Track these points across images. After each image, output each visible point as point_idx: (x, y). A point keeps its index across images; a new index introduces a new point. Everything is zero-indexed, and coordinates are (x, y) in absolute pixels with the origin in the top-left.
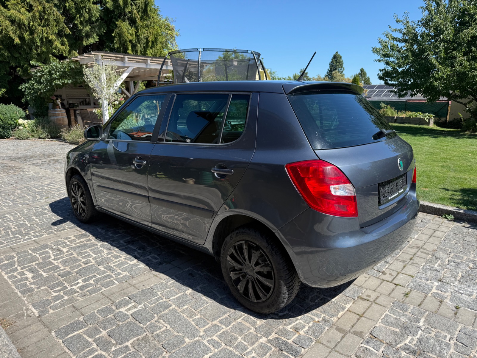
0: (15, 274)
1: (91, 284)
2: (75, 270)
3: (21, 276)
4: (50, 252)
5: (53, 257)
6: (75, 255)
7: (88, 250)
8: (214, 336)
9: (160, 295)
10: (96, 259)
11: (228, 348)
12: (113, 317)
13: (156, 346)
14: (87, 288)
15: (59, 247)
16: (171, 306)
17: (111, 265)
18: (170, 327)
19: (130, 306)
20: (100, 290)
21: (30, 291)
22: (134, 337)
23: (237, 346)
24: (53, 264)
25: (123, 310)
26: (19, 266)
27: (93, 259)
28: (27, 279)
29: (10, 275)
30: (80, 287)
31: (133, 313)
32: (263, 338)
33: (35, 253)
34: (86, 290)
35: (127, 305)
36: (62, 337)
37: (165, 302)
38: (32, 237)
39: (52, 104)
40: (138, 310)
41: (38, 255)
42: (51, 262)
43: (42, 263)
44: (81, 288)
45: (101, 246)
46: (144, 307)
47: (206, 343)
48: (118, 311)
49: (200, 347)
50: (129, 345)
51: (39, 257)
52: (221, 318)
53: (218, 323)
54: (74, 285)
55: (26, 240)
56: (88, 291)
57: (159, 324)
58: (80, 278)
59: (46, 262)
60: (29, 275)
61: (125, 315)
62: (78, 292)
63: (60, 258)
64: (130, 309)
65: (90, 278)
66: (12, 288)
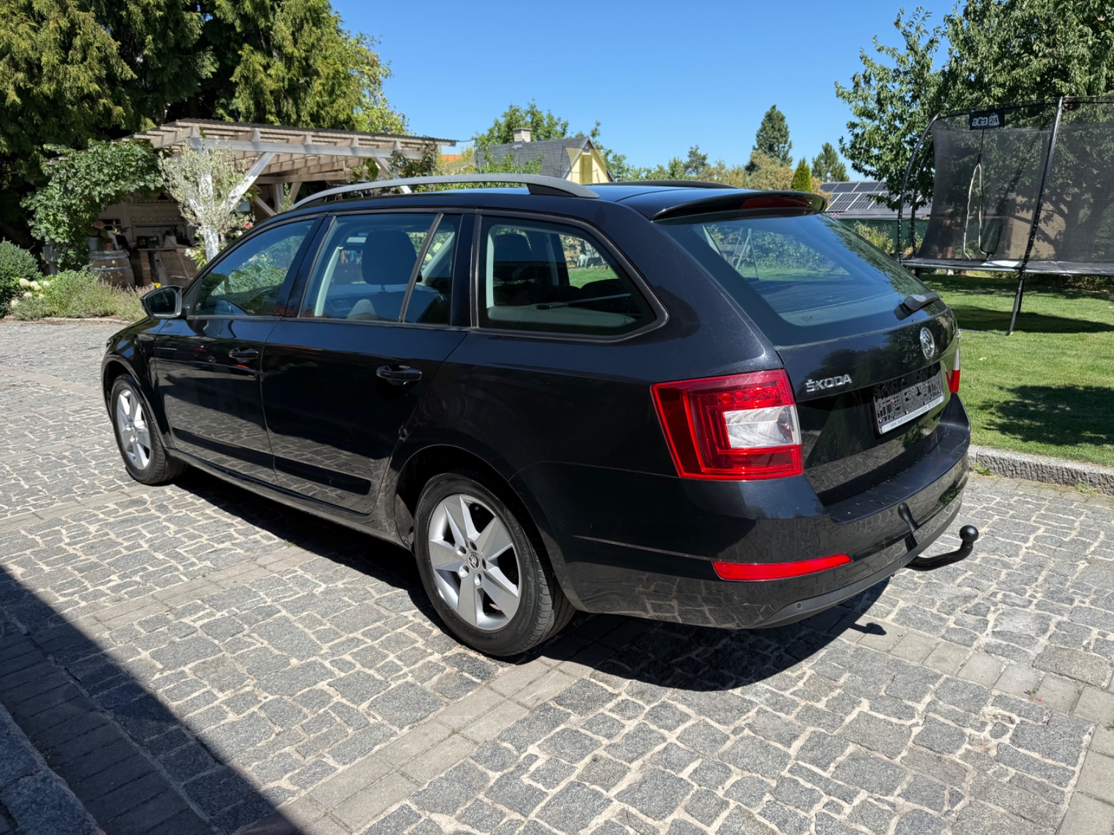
1: (136, 582)
2: (108, 561)
4: (64, 532)
5: (67, 540)
6: (112, 536)
8: (346, 655)
9: (263, 596)
10: (152, 541)
11: (366, 670)
13: (235, 671)
15: (83, 523)
16: (279, 611)
17: (179, 550)
18: (269, 644)
19: (202, 613)
20: (150, 591)
23: (383, 667)
24: (65, 551)
25: (187, 620)
27: (147, 541)
30: (113, 586)
31: (205, 624)
32: (436, 654)
33: (32, 534)
34: (124, 591)
35: (197, 612)
37: (270, 606)
38: (31, 508)
40: (216, 620)
41: (38, 538)
42: (63, 548)
43: (44, 551)
44: (116, 589)
46: (227, 615)
47: (328, 665)
49: (315, 670)
51: (41, 541)
52: (367, 628)
53: (360, 635)
54: (102, 584)
55: (18, 512)
56: (126, 593)
57: (249, 640)
58: (115, 573)
59: (52, 549)
61: (190, 627)
63: (81, 542)
64: (200, 618)
65: (135, 573)
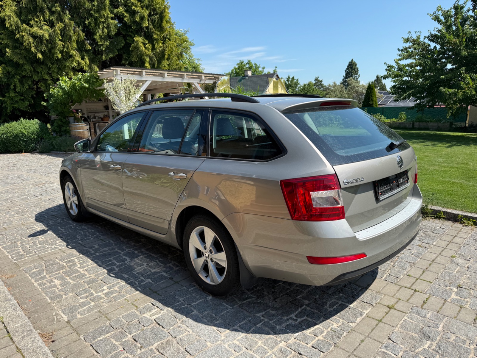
0: (44, 281)
1: (116, 290)
2: (100, 278)
3: (50, 283)
4: (76, 260)
5: (79, 266)
7: (112, 259)
8: (235, 341)
9: (182, 301)
10: (119, 267)
11: (249, 351)
12: (138, 323)
13: (179, 349)
14: (111, 295)
16: (193, 311)
17: (134, 272)
18: (193, 332)
19: (153, 311)
20: (124, 296)
21: (59, 298)
22: (159, 341)
23: (257, 350)
25: (147, 315)
26: (47, 273)
27: (117, 267)
28: (55, 286)
29: (39, 282)
30: (106, 293)
31: (157, 318)
32: (283, 342)
33: (62, 261)
34: (112, 296)
35: (150, 311)
36: (91, 341)
37: (187, 308)
38: (59, 247)
39: (73, 118)
40: (161, 316)
41: (65, 264)
42: (77, 270)
43: (69, 271)
44: (106, 295)
45: (124, 255)
46: (166, 312)
47: (227, 347)
48: (142, 316)
49: (222, 351)
50: (154, 349)
51: (66, 266)
52: (241, 324)
53: (238, 328)
54: (100, 291)
55: (53, 249)
56: (112, 297)
57: (181, 329)
58: (105, 286)
59: (72, 270)
60: (57, 282)
61: (149, 320)
62: (104, 298)
63: (85, 266)
64: (153, 315)
66: (42, 295)
